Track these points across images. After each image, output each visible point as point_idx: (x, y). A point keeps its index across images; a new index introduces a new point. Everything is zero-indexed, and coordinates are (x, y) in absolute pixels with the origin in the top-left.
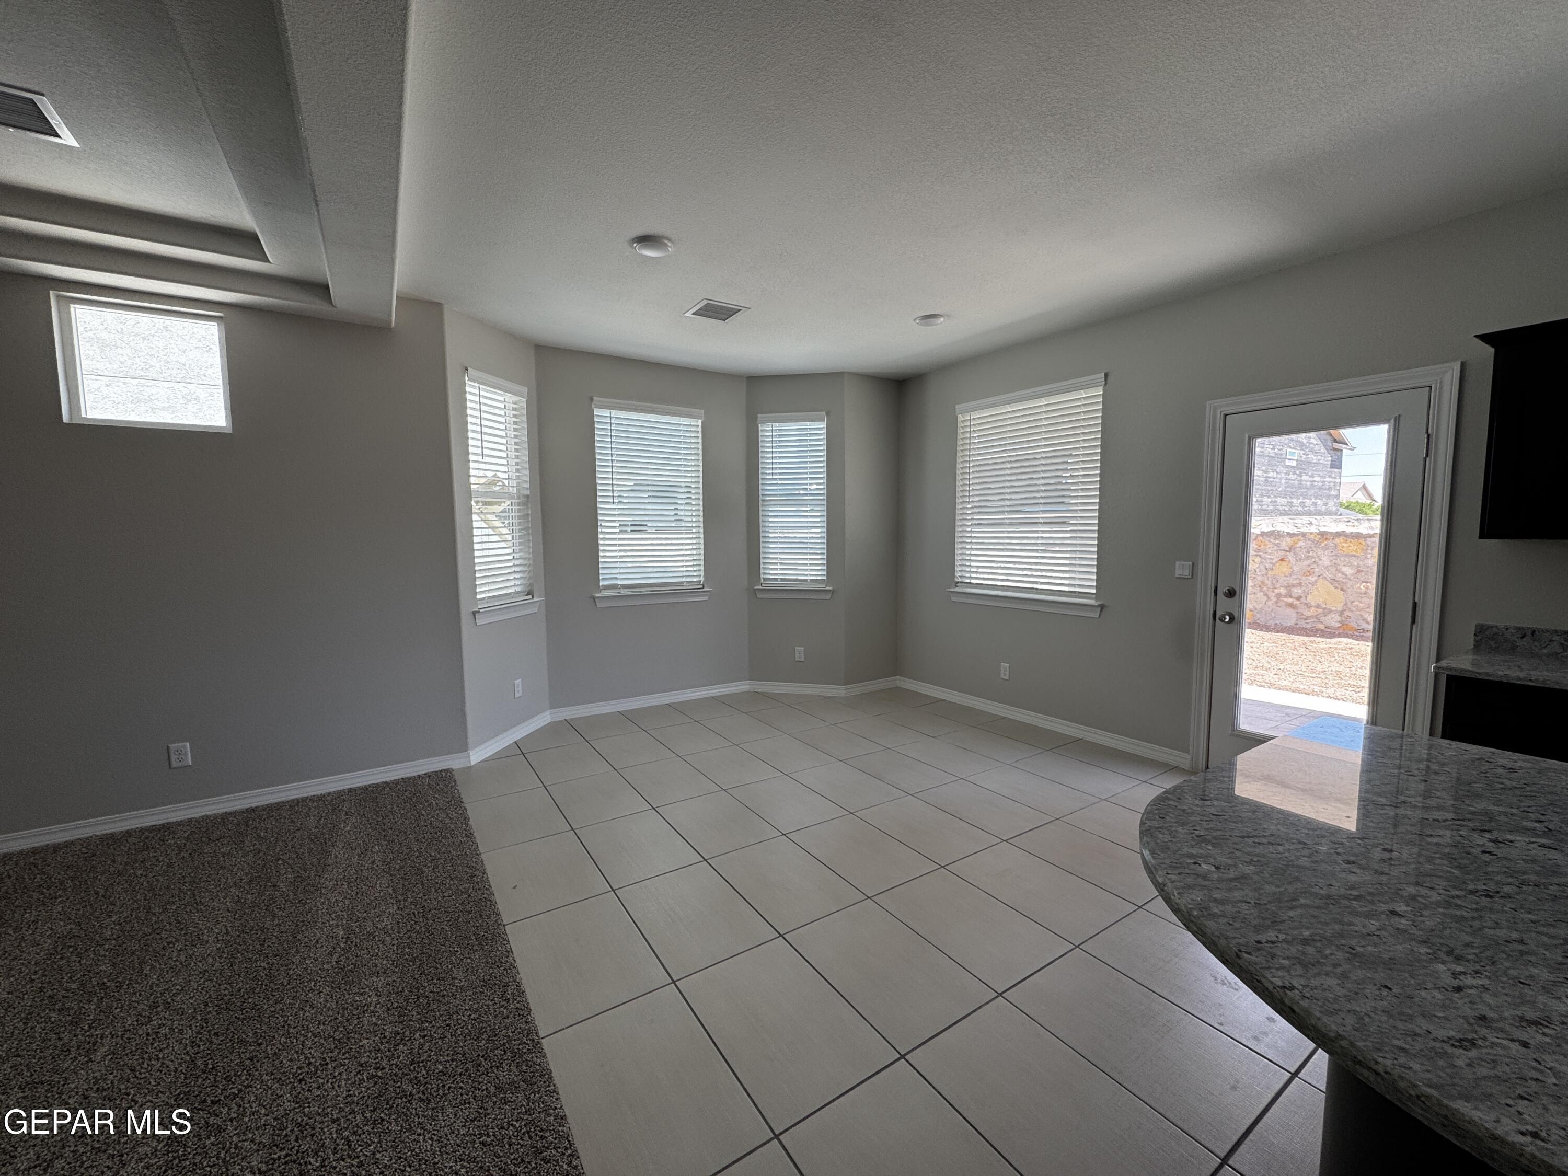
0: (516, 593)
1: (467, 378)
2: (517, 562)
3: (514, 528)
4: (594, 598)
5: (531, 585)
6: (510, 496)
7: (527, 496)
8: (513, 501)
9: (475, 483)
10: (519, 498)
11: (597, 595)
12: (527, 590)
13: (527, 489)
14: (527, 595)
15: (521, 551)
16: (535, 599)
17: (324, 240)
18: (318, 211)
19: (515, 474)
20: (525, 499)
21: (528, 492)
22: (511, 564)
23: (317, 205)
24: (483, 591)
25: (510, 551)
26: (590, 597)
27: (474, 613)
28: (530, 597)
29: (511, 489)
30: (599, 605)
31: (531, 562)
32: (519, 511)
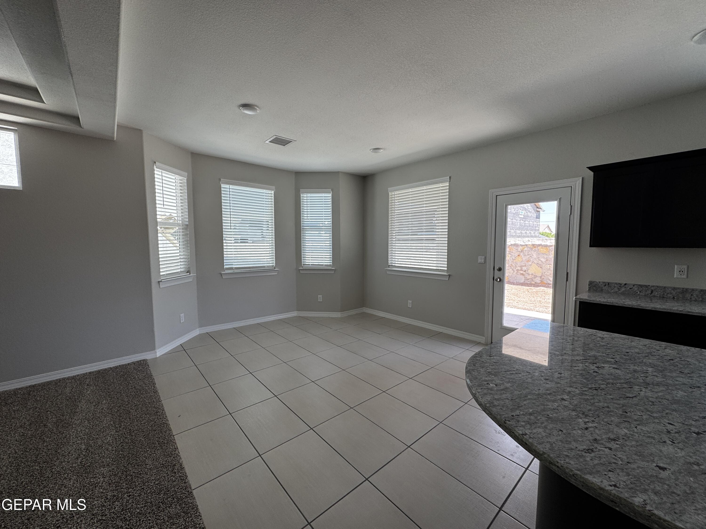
0: (181, 272)
1: (155, 167)
2: (182, 257)
3: (180, 240)
4: (221, 274)
5: (189, 268)
6: (178, 225)
7: (187, 225)
8: (180, 227)
9: (159, 218)
10: (183, 226)
11: (223, 273)
12: (187, 270)
13: (187, 221)
14: (187, 273)
15: (184, 251)
16: (191, 275)
17: (76, 94)
18: (72, 79)
19: (181, 214)
20: (186, 226)
21: (187, 223)
22: (179, 258)
23: (72, 76)
24: (163, 271)
25: (178, 251)
26: (219, 274)
27: (159, 282)
28: (188, 274)
29: (178, 221)
30: (224, 277)
31: (189, 257)
32: (183, 232)
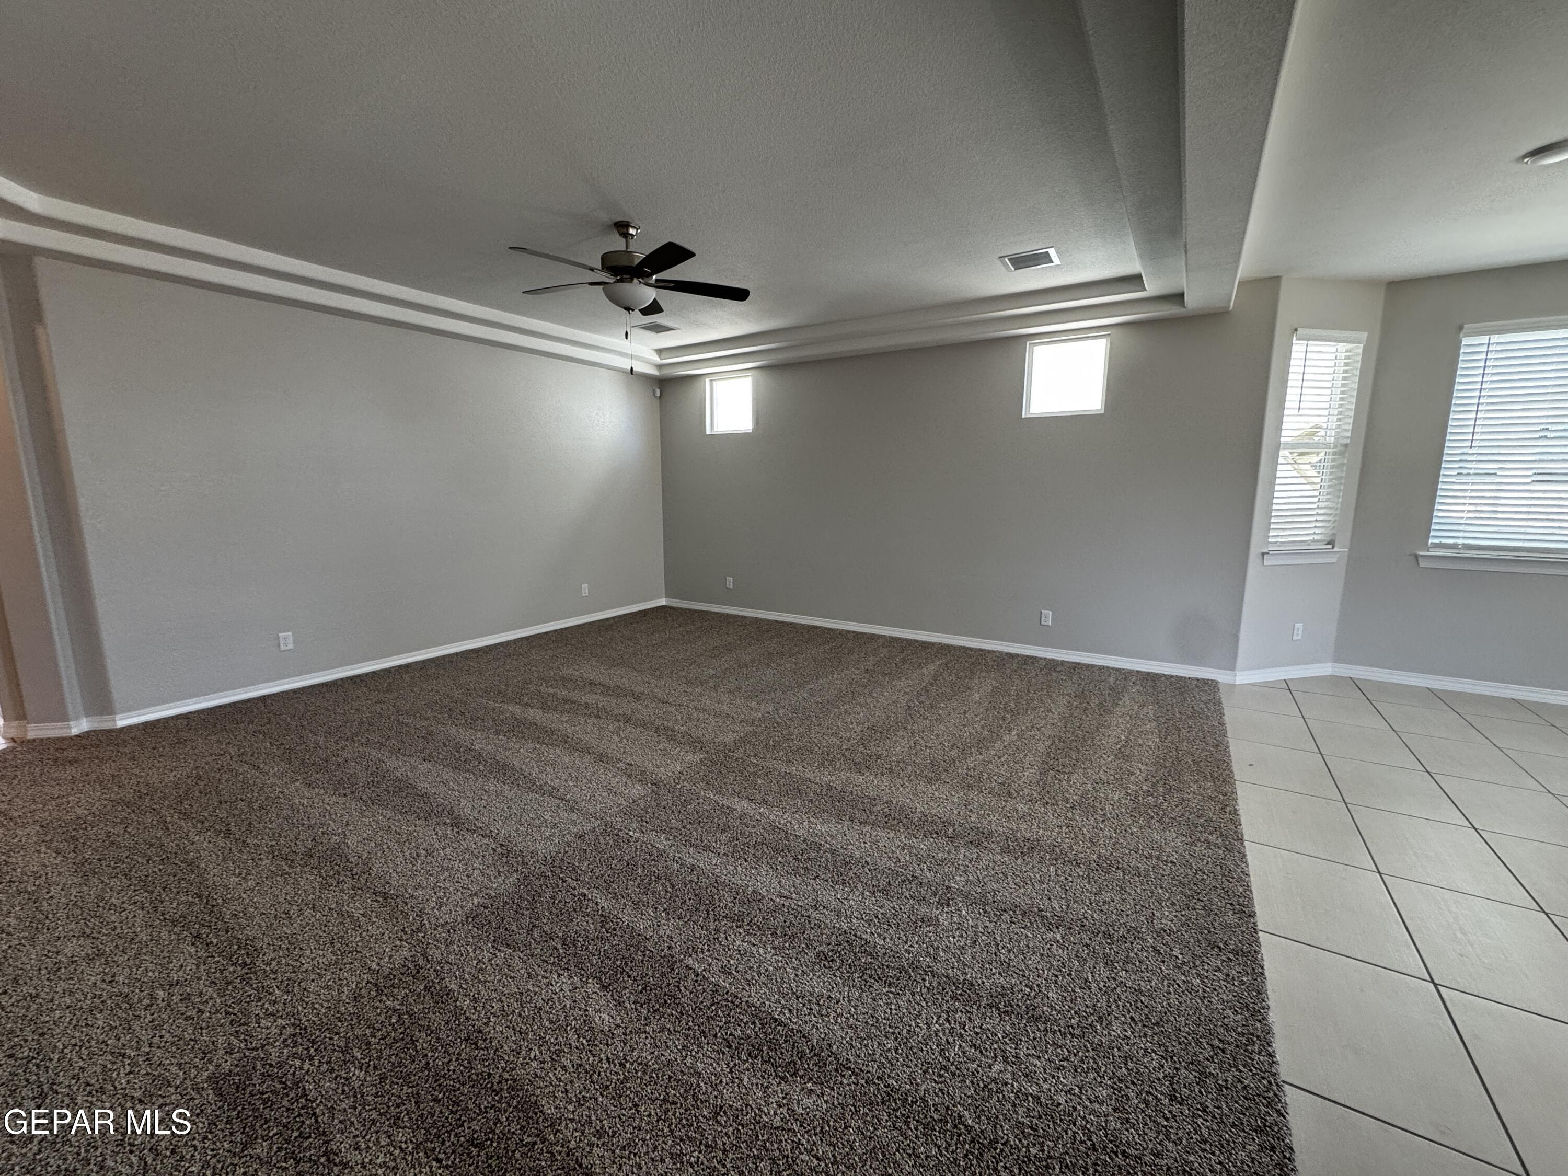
0: (1314, 541)
1: (1295, 338)
4: (1416, 557)
5: (1334, 534)
6: (1326, 446)
7: (1346, 446)
8: (1328, 451)
9: (1287, 436)
10: (1335, 447)
11: (1421, 553)
12: (1329, 539)
13: (1348, 437)
14: (1327, 544)
16: (1335, 550)
17: (1187, 271)
20: (1342, 448)
21: (1348, 441)
22: (1315, 513)
23: (1186, 252)
24: (1277, 535)
25: (1316, 493)
26: (1411, 555)
27: (1263, 554)
28: (1330, 546)
29: (1327, 438)
30: (1422, 564)
31: (1338, 512)
32: (1331, 473)
